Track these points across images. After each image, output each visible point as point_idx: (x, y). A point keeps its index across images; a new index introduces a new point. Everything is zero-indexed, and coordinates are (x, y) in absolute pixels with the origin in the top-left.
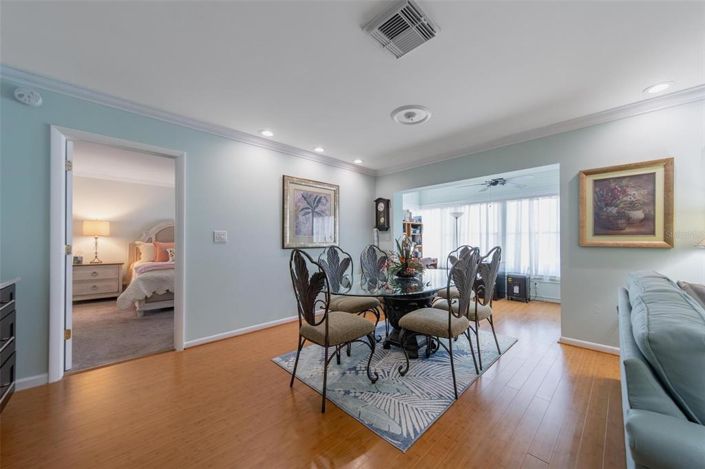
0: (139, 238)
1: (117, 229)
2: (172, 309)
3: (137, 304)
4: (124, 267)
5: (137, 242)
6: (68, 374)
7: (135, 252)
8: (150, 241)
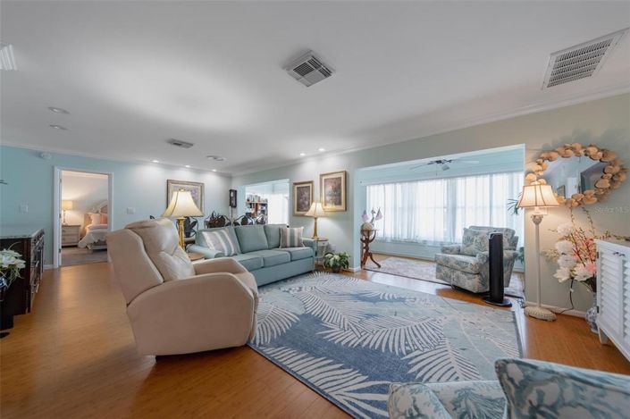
0: (90, 210)
1: (77, 205)
2: (106, 250)
3: (89, 247)
4: (81, 228)
5: (90, 213)
6: (60, 267)
7: (88, 219)
8: (97, 212)
